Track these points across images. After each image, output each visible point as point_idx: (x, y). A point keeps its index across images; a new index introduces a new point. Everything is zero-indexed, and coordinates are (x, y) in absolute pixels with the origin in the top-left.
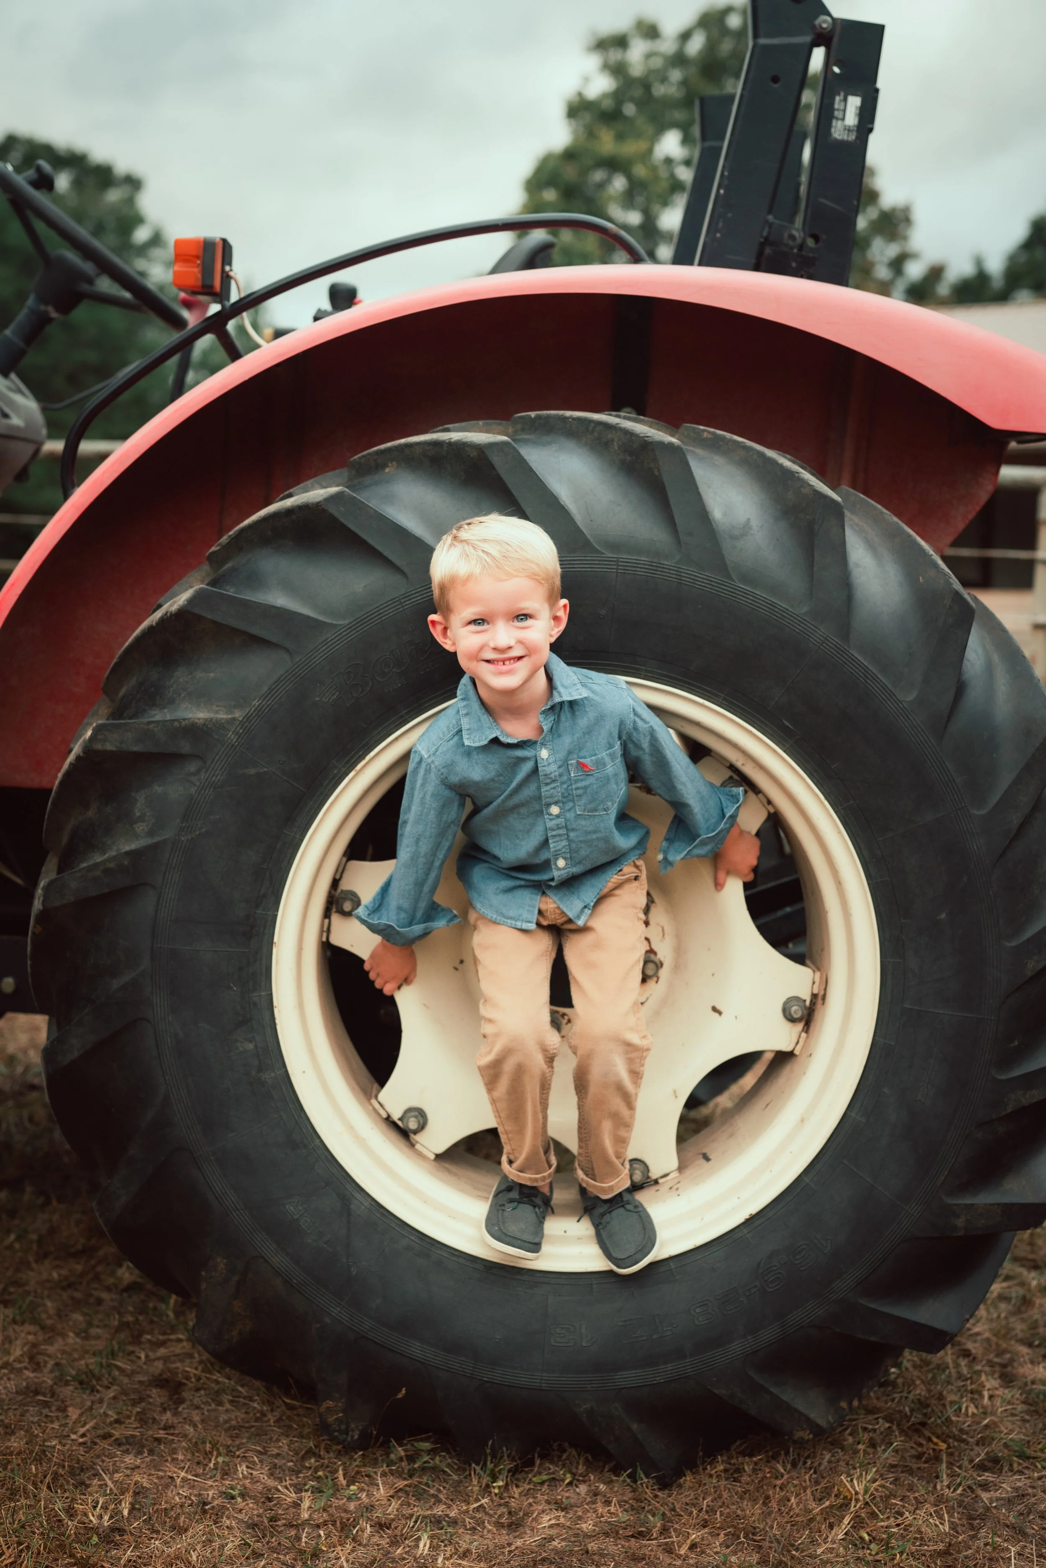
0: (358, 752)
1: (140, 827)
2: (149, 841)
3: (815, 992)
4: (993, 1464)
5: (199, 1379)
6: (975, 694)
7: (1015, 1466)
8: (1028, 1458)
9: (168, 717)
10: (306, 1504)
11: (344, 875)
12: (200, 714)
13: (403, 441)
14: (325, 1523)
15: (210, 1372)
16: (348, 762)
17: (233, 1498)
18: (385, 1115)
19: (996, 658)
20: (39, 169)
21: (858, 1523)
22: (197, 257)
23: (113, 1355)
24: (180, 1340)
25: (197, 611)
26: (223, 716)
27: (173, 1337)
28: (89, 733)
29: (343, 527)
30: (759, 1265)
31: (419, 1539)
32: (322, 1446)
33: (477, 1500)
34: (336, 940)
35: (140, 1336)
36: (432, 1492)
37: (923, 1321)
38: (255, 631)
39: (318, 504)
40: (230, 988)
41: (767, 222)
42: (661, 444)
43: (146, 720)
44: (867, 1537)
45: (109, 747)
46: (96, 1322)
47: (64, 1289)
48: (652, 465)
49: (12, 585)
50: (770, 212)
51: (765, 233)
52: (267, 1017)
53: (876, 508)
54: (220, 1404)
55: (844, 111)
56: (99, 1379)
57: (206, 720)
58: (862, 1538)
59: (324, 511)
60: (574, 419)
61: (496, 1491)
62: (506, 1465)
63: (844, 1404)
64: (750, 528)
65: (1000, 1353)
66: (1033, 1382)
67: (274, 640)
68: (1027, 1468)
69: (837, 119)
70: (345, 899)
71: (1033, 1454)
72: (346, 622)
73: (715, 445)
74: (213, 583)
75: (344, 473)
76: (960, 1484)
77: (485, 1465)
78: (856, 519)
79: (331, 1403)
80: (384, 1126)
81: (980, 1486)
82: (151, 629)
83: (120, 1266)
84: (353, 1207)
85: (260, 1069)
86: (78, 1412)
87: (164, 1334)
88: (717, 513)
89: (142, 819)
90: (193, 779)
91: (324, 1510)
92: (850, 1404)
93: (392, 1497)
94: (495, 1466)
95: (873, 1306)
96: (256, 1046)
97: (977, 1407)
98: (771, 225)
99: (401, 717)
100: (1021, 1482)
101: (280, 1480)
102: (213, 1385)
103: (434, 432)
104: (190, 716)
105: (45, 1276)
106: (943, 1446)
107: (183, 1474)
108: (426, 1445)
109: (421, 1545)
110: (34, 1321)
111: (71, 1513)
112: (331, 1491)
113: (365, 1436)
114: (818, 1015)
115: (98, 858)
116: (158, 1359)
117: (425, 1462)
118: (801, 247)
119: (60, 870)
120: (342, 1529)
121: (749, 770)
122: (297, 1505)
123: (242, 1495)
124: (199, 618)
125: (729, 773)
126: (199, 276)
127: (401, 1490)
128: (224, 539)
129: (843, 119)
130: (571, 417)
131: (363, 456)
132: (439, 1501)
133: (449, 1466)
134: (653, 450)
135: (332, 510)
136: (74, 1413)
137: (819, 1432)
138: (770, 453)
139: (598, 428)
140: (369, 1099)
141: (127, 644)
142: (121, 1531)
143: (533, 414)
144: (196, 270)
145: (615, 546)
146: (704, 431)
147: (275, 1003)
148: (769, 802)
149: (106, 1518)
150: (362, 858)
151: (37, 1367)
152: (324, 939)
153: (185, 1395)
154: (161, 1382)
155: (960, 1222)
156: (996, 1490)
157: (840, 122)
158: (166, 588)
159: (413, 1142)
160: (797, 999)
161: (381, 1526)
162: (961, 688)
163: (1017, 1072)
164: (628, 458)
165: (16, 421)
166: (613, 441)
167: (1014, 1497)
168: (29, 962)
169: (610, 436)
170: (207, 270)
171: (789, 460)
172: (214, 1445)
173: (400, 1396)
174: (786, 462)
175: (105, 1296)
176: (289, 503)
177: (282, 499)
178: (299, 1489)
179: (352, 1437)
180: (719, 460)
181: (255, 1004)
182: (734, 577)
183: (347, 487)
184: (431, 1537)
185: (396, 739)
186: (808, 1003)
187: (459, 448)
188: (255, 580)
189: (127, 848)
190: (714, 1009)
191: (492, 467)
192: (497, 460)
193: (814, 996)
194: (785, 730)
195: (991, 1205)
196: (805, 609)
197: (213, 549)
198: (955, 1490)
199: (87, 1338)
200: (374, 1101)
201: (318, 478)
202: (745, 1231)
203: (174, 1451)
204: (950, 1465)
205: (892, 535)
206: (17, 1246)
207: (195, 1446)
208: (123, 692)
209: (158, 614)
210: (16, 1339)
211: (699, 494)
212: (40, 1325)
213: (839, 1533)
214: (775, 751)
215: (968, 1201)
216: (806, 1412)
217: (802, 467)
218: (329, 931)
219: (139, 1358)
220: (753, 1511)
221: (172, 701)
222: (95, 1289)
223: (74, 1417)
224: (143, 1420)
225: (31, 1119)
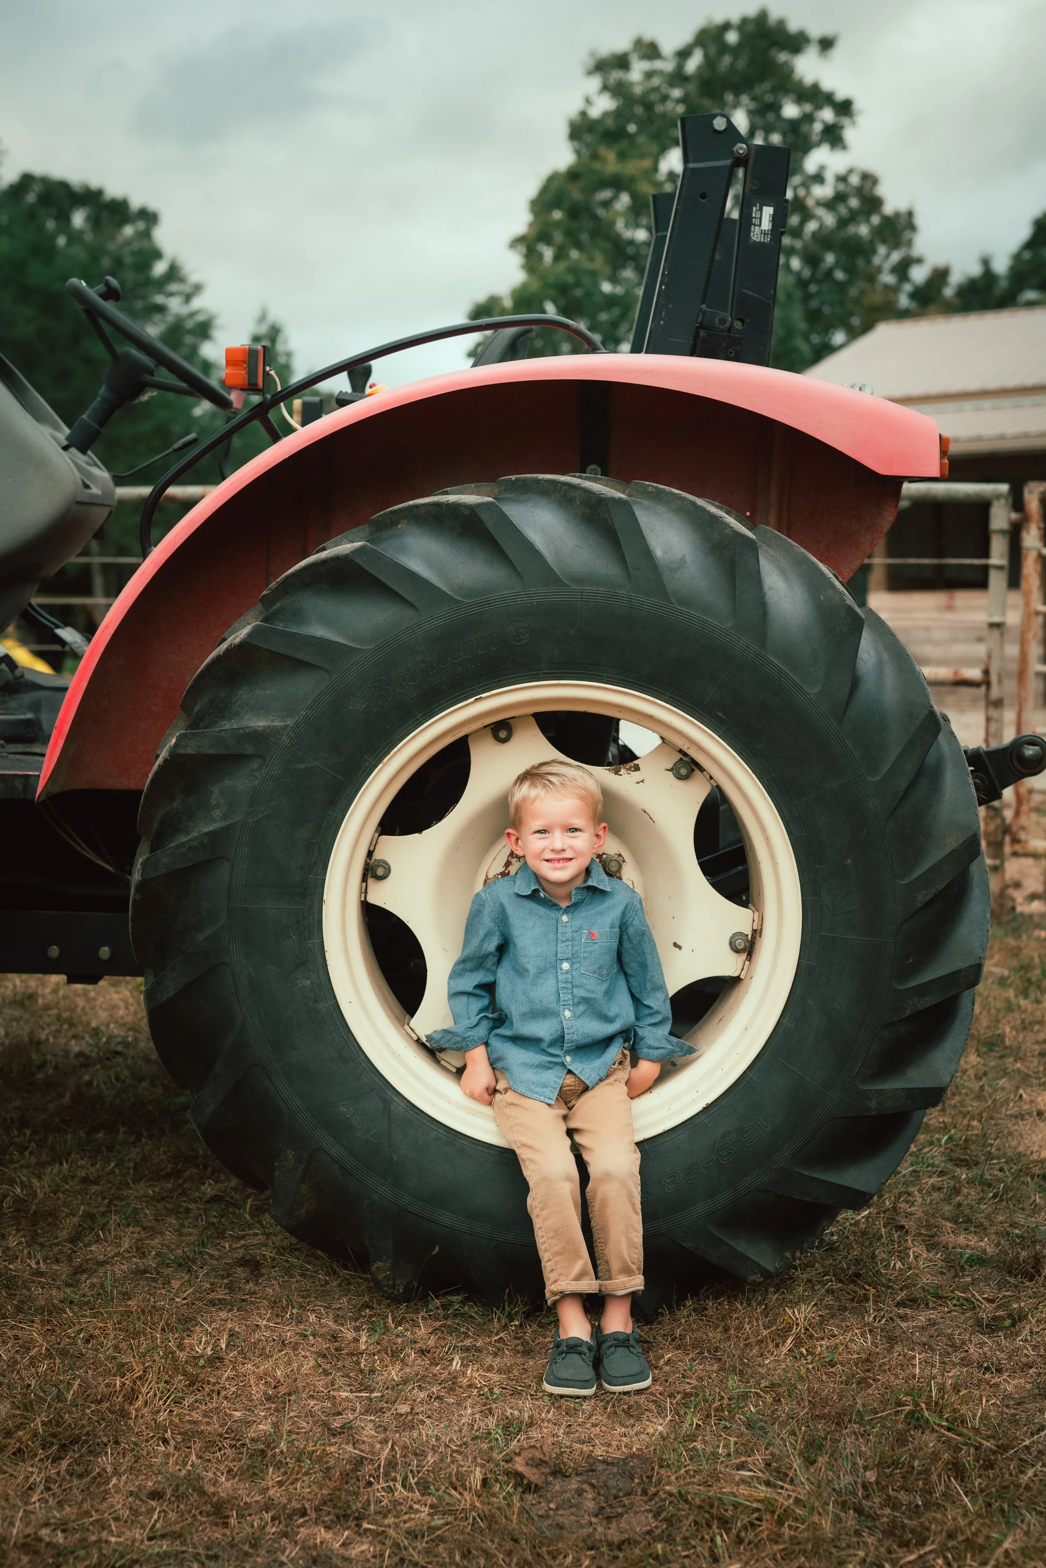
0: (384, 749)
1: (216, 813)
2: (223, 824)
3: (755, 928)
4: (912, 1302)
5: (274, 1259)
6: (868, 684)
7: (931, 1304)
8: (941, 1298)
9: (235, 726)
10: (364, 1339)
11: (377, 847)
12: (260, 723)
13: (411, 503)
14: (379, 1352)
15: (282, 1255)
16: (376, 757)
17: (306, 1336)
18: (415, 1038)
19: (886, 657)
20: (107, 284)
21: (798, 1342)
22: (244, 362)
23: (204, 1245)
24: (256, 1234)
25: (255, 642)
26: (278, 724)
27: (251, 1232)
28: (174, 741)
29: (367, 572)
30: (715, 1143)
31: (453, 1359)
32: (375, 1300)
33: (497, 1334)
34: (372, 899)
35: (224, 1231)
36: (462, 1330)
37: (847, 1184)
38: (300, 656)
39: (346, 556)
40: (290, 937)
41: (701, 310)
42: (613, 499)
43: (218, 729)
44: (805, 1352)
45: (190, 751)
46: (186, 1223)
47: (159, 1201)
48: (606, 516)
49: (107, 627)
50: (703, 303)
51: (700, 320)
52: (319, 957)
53: (787, 542)
54: (291, 1276)
55: (761, 218)
56: (194, 1262)
57: (265, 727)
58: (801, 1353)
59: (351, 561)
60: (545, 481)
61: (513, 1328)
62: (520, 1308)
63: (788, 1254)
64: (685, 562)
65: (929, 1226)
66: (954, 1248)
67: (316, 663)
68: (941, 1305)
69: (755, 225)
70: (378, 866)
71: (945, 1295)
72: (372, 647)
73: (658, 497)
74: (266, 620)
75: (365, 529)
76: (883, 1316)
77: (504, 1309)
78: (771, 551)
79: (380, 1264)
80: (415, 1046)
81: (900, 1317)
82: (219, 658)
83: (204, 1184)
84: (392, 1107)
85: (316, 1001)
86: (179, 1283)
87: (243, 1230)
88: (658, 553)
89: (217, 806)
90: (256, 774)
91: (378, 1344)
92: (793, 1255)
93: (431, 1333)
94: (512, 1310)
95: (806, 1173)
96: (312, 983)
97: (903, 1265)
98: (704, 313)
99: (418, 719)
100: (933, 1315)
101: (343, 1325)
102: (285, 1264)
103: (436, 495)
104: (253, 724)
105: (142, 1192)
106: (873, 1291)
107: (264, 1322)
108: (459, 1298)
109: (454, 1363)
110: (138, 1223)
111: (181, 1347)
112: (383, 1331)
113: (408, 1290)
114: (757, 946)
115: (184, 839)
116: (240, 1248)
117: (456, 1310)
118: (730, 329)
119: (152, 851)
120: (392, 1356)
121: (693, 753)
122: (356, 1340)
123: (314, 1335)
124: (258, 648)
125: (680, 756)
126: (246, 376)
127: (436, 1329)
128: (273, 585)
129: (760, 225)
130: (543, 480)
131: (381, 515)
132: (468, 1336)
133: (476, 1312)
134: (607, 504)
135: (358, 560)
136: (175, 1284)
137: (768, 1276)
138: (700, 502)
139: (564, 488)
140: (403, 1026)
141: (200, 670)
142: (220, 1359)
143: (513, 477)
144: (243, 372)
145: (579, 580)
146: (649, 486)
147: (326, 949)
148: (711, 778)
149: (209, 1349)
150: (392, 833)
151: (143, 1255)
152: (363, 899)
153: (263, 1271)
154: (243, 1262)
155: (873, 1104)
156: (913, 1321)
157: (757, 228)
158: (227, 624)
159: (440, 1059)
160: (741, 934)
161: (422, 1352)
162: (855, 682)
163: (912, 984)
164: (588, 511)
165: (95, 490)
166: (575, 497)
167: (927, 1325)
168: (130, 924)
169: (573, 494)
170: (252, 372)
171: (717, 507)
172: (289, 1301)
173: (434, 1253)
174: (713, 510)
175: (192, 1206)
176: (323, 555)
177: (318, 552)
178: (357, 1329)
179: (398, 1290)
180: (661, 509)
181: (310, 949)
182: (673, 601)
183: (368, 541)
184: (462, 1359)
185: (414, 737)
186: (749, 937)
187: (455, 508)
188: (298, 616)
189: (206, 830)
190: (676, 945)
191: (481, 522)
192: (484, 516)
193: (754, 931)
194: (719, 719)
195: (896, 1089)
196: (730, 625)
197: (265, 593)
198: (879, 1321)
199: (181, 1235)
200: (406, 1027)
201: (345, 534)
202: (703, 1117)
203: (258, 1308)
204: (876, 1302)
205: (801, 563)
206: (117, 1171)
207: (274, 1304)
208: (197, 708)
209: (224, 646)
210: (124, 1236)
211: (643, 537)
212: (141, 1226)
213: (785, 1350)
214: (712, 736)
215: (878, 1087)
216: (757, 1260)
217: (727, 513)
218: (366, 892)
219: (225, 1247)
220: (715, 1336)
221: (237, 714)
222: (184, 1202)
223: (176, 1287)
224: (231, 1288)
225: (117, 1078)
